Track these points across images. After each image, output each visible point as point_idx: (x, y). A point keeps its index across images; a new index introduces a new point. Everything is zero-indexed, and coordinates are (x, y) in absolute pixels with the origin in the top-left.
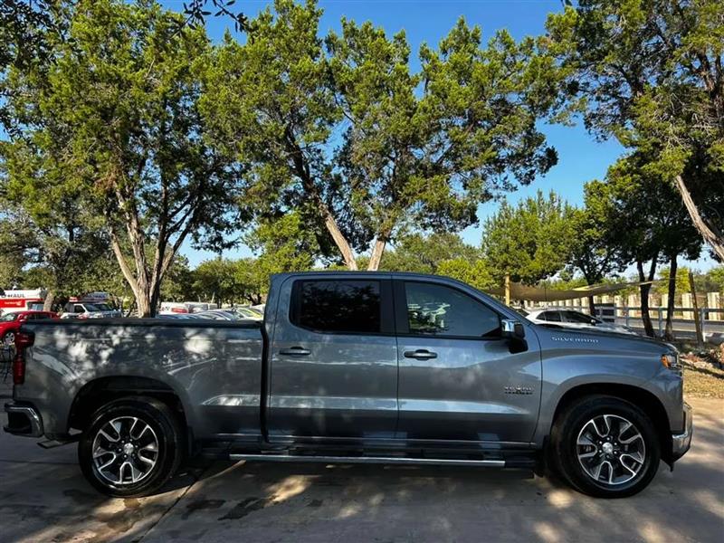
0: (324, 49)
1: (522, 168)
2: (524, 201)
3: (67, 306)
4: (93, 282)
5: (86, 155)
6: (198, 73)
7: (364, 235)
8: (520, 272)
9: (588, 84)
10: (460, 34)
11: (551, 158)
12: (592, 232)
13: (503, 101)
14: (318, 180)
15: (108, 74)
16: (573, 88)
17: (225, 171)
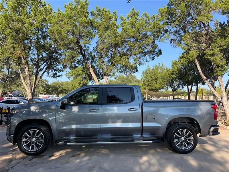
0: (90, 15)
1: (151, 55)
2: (154, 66)
3: (6, 95)
4: (15, 87)
5: (11, 45)
6: (49, 20)
7: (102, 74)
8: (152, 88)
9: (171, 30)
10: (133, 13)
11: (160, 52)
12: (174, 76)
13: (146, 34)
14: (87, 56)
15: (18, 19)
16: (166, 31)
17: (59, 53)
